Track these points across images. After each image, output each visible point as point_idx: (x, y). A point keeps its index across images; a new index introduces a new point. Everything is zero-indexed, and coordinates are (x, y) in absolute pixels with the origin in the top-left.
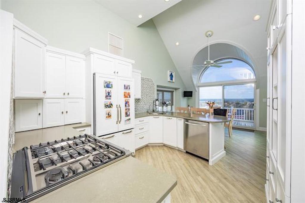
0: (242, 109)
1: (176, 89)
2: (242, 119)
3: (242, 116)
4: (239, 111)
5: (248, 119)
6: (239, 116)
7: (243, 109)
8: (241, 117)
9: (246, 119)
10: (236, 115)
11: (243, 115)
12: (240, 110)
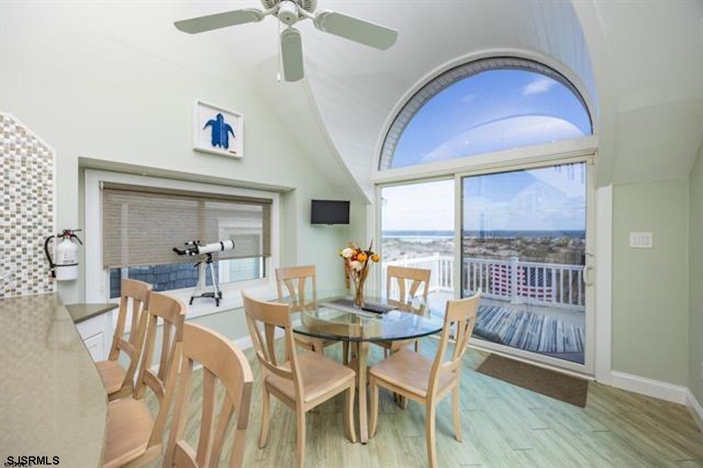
0: (545, 266)
1: (284, 193)
2: (545, 298)
3: (545, 288)
4: (537, 272)
5: (566, 301)
6: (537, 288)
7: (549, 265)
8: (542, 291)
9: (558, 300)
10: (525, 284)
11: (549, 285)
12: (541, 270)
